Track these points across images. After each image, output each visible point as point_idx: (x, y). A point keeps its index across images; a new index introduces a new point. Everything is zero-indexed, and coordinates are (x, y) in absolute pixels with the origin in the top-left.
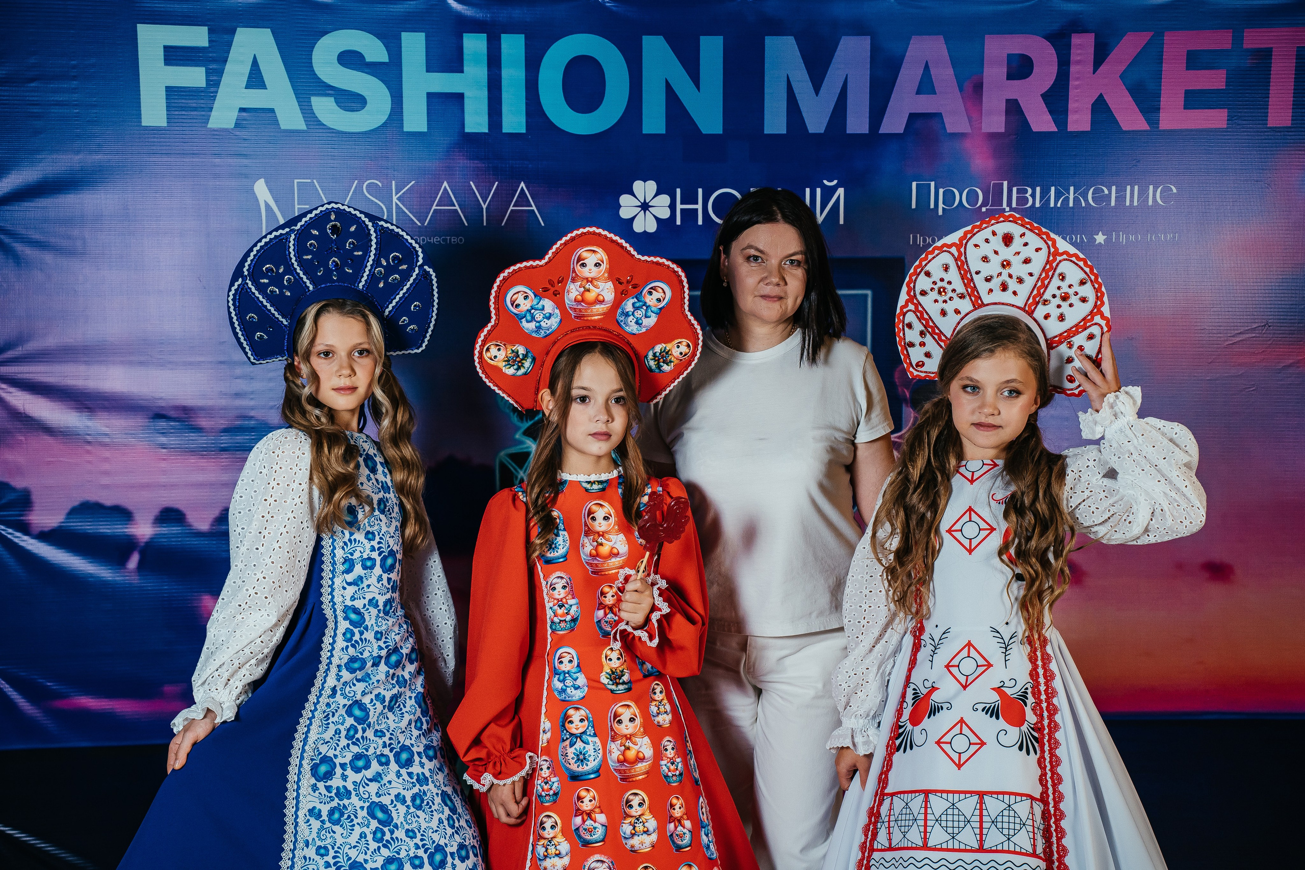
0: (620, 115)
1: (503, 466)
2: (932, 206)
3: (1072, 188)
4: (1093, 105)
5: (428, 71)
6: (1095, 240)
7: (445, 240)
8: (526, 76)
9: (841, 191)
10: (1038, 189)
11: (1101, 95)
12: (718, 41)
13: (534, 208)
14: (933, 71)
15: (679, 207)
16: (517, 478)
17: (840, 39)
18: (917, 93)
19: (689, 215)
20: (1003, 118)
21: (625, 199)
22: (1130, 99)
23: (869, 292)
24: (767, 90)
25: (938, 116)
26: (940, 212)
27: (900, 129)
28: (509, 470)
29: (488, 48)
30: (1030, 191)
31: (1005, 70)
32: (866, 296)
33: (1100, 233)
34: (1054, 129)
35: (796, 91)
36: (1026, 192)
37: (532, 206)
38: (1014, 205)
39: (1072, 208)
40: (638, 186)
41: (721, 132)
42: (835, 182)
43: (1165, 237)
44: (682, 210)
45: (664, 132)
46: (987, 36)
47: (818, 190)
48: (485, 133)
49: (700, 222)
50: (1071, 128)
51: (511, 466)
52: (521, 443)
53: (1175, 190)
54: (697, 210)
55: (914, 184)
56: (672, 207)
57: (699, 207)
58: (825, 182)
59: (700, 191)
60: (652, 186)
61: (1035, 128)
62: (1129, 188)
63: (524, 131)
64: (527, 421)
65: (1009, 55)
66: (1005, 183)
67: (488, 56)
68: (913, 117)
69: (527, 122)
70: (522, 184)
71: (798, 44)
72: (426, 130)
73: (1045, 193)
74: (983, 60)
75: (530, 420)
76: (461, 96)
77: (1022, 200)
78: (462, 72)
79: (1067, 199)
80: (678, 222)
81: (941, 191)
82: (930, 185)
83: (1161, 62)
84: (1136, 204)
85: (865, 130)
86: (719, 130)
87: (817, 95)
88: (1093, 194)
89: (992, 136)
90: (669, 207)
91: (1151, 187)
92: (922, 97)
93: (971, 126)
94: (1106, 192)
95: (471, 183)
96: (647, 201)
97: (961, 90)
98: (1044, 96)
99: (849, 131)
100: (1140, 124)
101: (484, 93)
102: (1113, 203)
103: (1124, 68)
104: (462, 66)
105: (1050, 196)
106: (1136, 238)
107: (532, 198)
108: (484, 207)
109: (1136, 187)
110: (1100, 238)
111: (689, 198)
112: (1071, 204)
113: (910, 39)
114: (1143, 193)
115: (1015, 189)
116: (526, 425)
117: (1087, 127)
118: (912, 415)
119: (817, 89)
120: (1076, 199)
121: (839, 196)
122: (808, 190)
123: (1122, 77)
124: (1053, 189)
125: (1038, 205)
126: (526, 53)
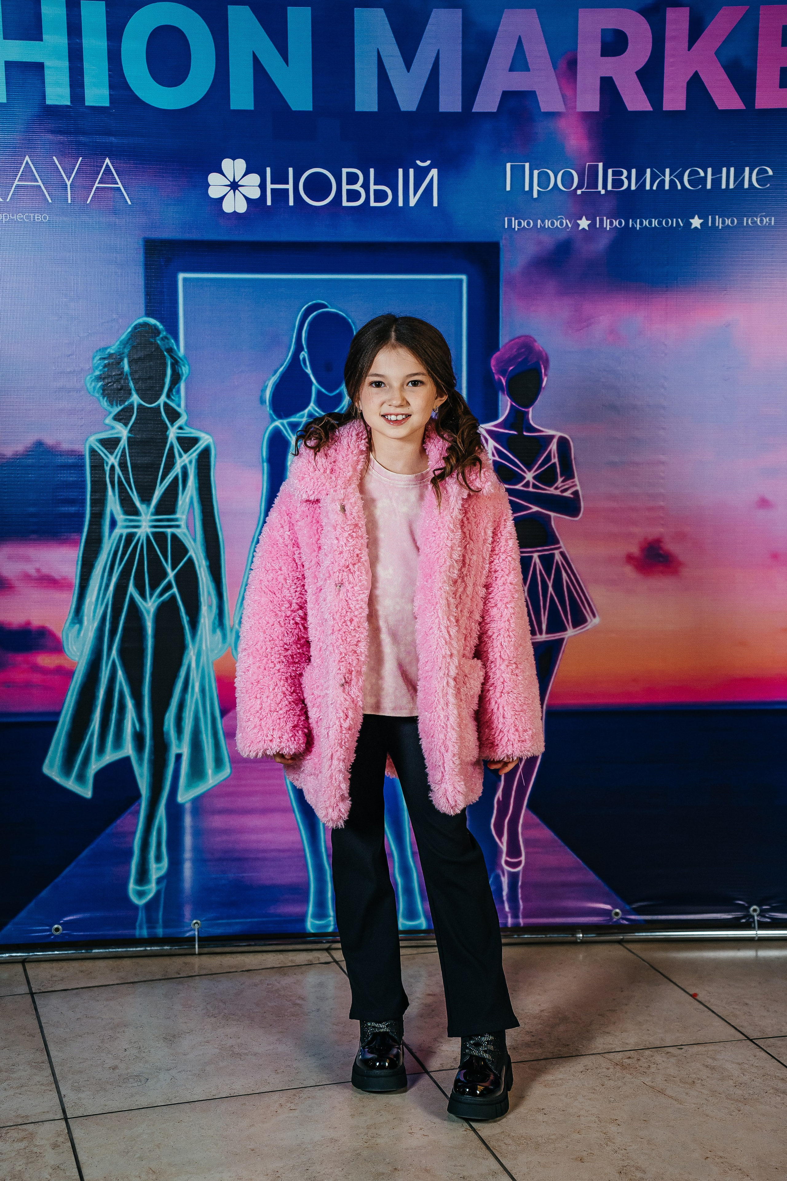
0: (207, 89)
1: (93, 452)
2: (527, 188)
3: (667, 171)
4: (689, 84)
5: (4, 38)
6: (691, 224)
7: (28, 217)
8: (108, 46)
9: (434, 172)
10: (634, 171)
11: (696, 74)
12: (307, 11)
13: (120, 185)
14: (526, 47)
15: (269, 186)
16: (107, 463)
17: (431, 11)
18: (511, 70)
19: (280, 196)
20: (597, 96)
21: (213, 178)
22: (726, 77)
23: (464, 277)
24: (357, 65)
25: (531, 95)
26: (535, 195)
27: (493, 108)
28: (99, 455)
29: (67, 15)
30: (625, 173)
31: (599, 46)
32: (461, 281)
33: (696, 217)
34: (650, 108)
35: (387, 66)
36: (621, 174)
37: (117, 184)
38: (610, 187)
39: (667, 190)
40: (227, 164)
41: (311, 109)
42: (428, 163)
43: (762, 221)
44: (273, 190)
45: (252, 108)
46: (580, 10)
47: (411, 171)
48: (67, 106)
49: (291, 203)
50: (667, 106)
51: (102, 451)
52: (113, 428)
53: (771, 173)
54: (287, 190)
55: (508, 165)
56: (263, 186)
57: (290, 187)
58: (418, 162)
59: (291, 170)
60: (241, 164)
61: (631, 106)
62: (724, 170)
63: (108, 105)
64: (117, 406)
65: (603, 31)
66: (601, 165)
67: (68, 23)
68: (506, 95)
69: (110, 95)
70: (107, 161)
71: (388, 17)
72: (5, 101)
73: (640, 175)
74: (576, 35)
75: (121, 405)
76: (39, 67)
77: (618, 183)
78: (41, 40)
79: (663, 182)
80: (269, 203)
81: (536, 172)
82: (524, 166)
83: (757, 39)
84: (732, 186)
85: (457, 107)
86: (308, 106)
87: (408, 71)
88: (689, 176)
89: (587, 116)
90: (259, 186)
91: (747, 169)
92: (515, 74)
93: (565, 104)
94: (702, 174)
95: (54, 158)
96: (237, 180)
97: (555, 68)
98: (640, 74)
99: (442, 109)
100: (736, 103)
101: (65, 64)
102: (709, 186)
103: (719, 44)
104: (41, 33)
105: (645, 178)
106: (733, 222)
107: (118, 176)
108: (69, 183)
109: (732, 170)
110: (696, 222)
111: (280, 177)
112: (667, 187)
113: (502, 12)
114: (739, 174)
115: (610, 171)
116: (117, 409)
117: (681, 106)
118: (509, 404)
119: (408, 65)
120: (672, 182)
121: (432, 177)
122: (401, 171)
123: (717, 53)
124: (648, 171)
125: (633, 187)
126: (107, 21)
